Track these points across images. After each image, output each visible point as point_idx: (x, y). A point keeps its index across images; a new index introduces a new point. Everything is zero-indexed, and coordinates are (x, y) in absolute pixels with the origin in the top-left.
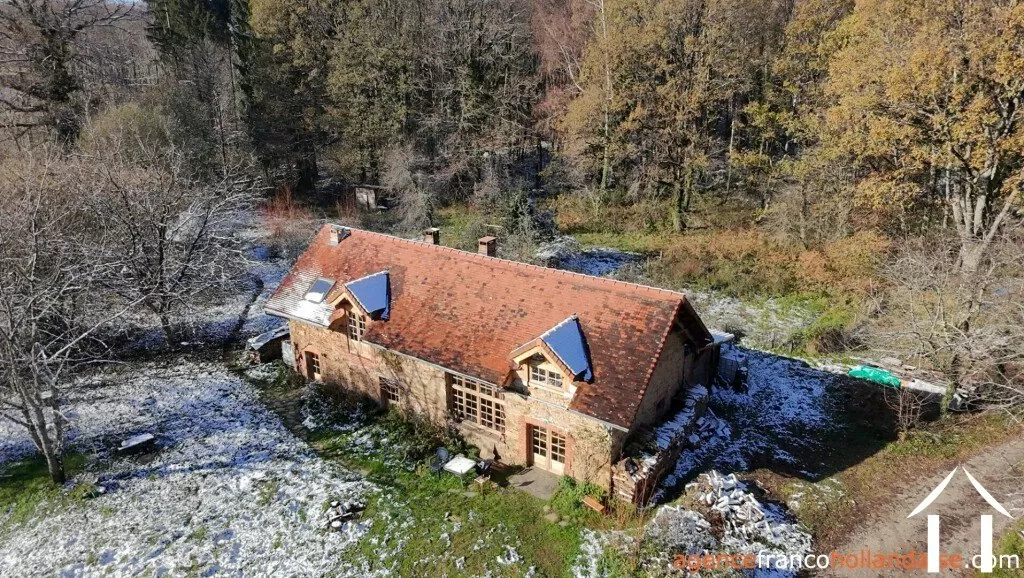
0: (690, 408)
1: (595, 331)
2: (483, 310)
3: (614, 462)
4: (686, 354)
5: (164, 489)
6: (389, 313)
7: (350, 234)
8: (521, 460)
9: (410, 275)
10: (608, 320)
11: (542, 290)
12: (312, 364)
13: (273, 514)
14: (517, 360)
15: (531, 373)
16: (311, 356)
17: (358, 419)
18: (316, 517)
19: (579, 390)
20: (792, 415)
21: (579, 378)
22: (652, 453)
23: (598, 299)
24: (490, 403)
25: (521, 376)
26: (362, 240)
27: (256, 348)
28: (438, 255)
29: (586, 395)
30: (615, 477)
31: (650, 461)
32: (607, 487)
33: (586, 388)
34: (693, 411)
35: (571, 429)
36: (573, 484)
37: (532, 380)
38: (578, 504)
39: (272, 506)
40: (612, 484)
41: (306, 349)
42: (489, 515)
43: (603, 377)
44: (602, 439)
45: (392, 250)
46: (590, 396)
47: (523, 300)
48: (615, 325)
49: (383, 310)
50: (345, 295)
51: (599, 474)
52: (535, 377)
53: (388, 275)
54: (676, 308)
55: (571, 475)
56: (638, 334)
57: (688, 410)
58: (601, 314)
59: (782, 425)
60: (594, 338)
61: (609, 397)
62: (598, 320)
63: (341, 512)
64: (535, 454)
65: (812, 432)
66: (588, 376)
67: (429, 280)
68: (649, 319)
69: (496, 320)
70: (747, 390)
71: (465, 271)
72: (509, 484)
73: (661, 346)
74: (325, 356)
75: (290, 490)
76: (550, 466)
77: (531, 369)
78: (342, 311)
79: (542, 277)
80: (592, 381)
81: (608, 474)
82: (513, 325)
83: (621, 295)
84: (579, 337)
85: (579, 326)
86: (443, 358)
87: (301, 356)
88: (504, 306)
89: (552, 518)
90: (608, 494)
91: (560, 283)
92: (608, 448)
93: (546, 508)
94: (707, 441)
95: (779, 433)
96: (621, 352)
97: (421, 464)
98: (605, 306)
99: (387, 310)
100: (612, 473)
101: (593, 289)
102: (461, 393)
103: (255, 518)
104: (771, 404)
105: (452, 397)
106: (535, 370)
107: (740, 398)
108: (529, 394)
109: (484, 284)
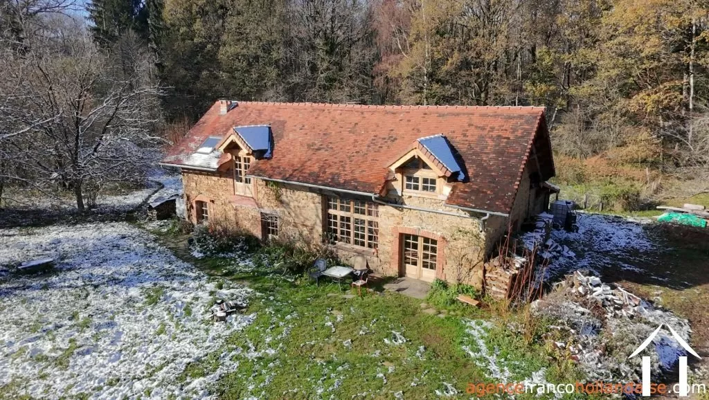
0: (541, 228)
1: (463, 144)
2: (356, 141)
3: (487, 259)
4: (531, 187)
5: (55, 297)
6: (272, 153)
7: (237, 105)
8: (393, 271)
9: (289, 125)
10: (473, 134)
11: (409, 121)
12: (201, 214)
13: (158, 310)
14: (393, 168)
15: (405, 182)
16: (201, 204)
17: (241, 249)
18: (201, 312)
19: (454, 189)
20: (623, 244)
21: (452, 178)
22: (520, 253)
23: (464, 120)
24: (363, 222)
25: (395, 187)
26: (246, 108)
27: (153, 207)
28: (313, 109)
29: (462, 192)
30: (487, 275)
31: (519, 261)
32: (479, 286)
33: (461, 186)
34: (544, 231)
35: (445, 232)
36: (445, 286)
37: (405, 190)
38: (453, 302)
39: (158, 304)
40: (484, 283)
41: (197, 199)
42: (370, 310)
43: (476, 176)
44: (477, 236)
45: (273, 111)
46: (466, 192)
47: (392, 130)
48: (482, 137)
49: (266, 151)
50: (233, 138)
51: (472, 273)
52: (408, 187)
53: (270, 128)
54: (539, 118)
55: (443, 279)
56: (505, 140)
57: (540, 231)
58: (467, 131)
59: (617, 250)
60: (462, 149)
61: (484, 190)
62: (465, 135)
63: (226, 309)
64: (407, 265)
65: (646, 253)
66: (462, 176)
67: (306, 127)
68: (514, 130)
69: (369, 146)
70: (577, 229)
71: (338, 117)
72: (384, 289)
73: (530, 146)
74: (213, 201)
75: (176, 294)
76: (421, 275)
77: (405, 178)
78: (229, 156)
79: (409, 112)
80: (467, 180)
81: (480, 272)
82: (385, 148)
83: (482, 115)
84: (449, 150)
85: (448, 142)
86: (321, 179)
87: (192, 207)
88: (375, 136)
89: (431, 312)
90: (480, 293)
91: (425, 114)
92: (482, 244)
93: (423, 305)
94: (557, 259)
95: (618, 255)
96: (491, 156)
97: (300, 277)
98: (470, 125)
99: (269, 151)
100: (485, 271)
101: (458, 115)
102: (335, 217)
103: (141, 313)
104: (601, 238)
105: (327, 220)
106: (409, 179)
107: (572, 236)
108: (403, 203)
109: (356, 124)
